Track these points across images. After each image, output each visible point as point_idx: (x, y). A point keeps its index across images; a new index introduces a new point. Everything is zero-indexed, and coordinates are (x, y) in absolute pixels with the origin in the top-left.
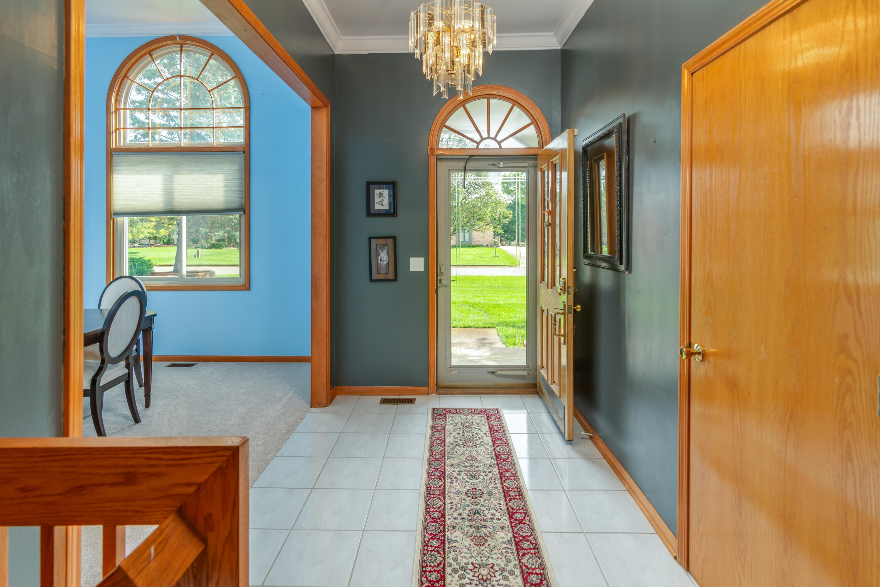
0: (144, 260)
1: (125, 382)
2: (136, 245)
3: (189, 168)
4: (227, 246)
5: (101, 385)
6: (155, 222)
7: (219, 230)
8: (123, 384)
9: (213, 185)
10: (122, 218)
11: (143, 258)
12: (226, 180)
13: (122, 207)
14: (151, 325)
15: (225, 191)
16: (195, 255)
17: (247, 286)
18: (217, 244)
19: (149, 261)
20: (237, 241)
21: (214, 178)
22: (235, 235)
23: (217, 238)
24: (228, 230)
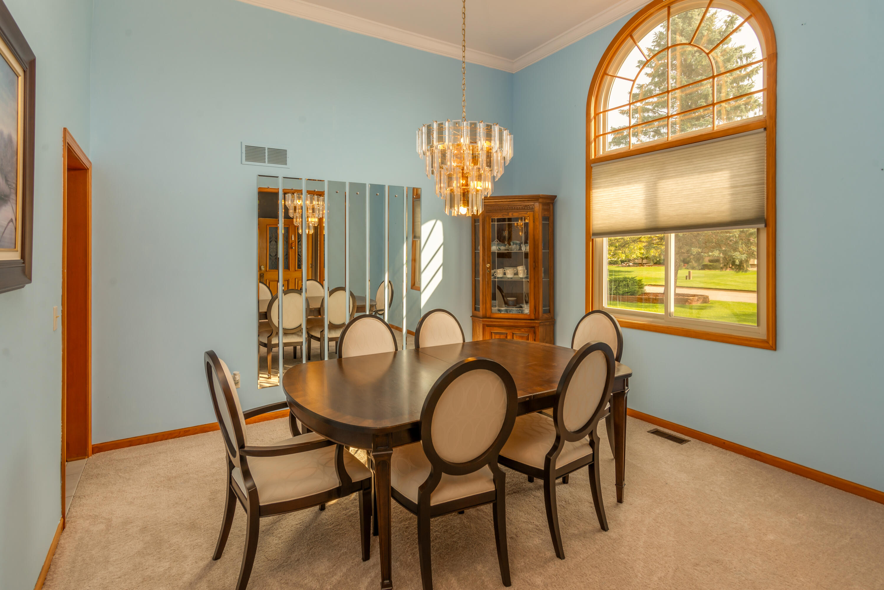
0: (635, 279)
1: (589, 466)
2: (631, 264)
3: (678, 168)
4: (722, 268)
5: (556, 468)
6: (647, 242)
7: (714, 250)
8: (586, 468)
9: (713, 188)
10: (601, 239)
11: (635, 278)
12: (732, 177)
13: (601, 226)
14: (624, 388)
15: (732, 194)
16: (687, 277)
17: (771, 343)
18: (710, 265)
19: (640, 281)
20: (736, 263)
21: (714, 177)
22: (734, 256)
23: (711, 258)
24: (725, 250)
